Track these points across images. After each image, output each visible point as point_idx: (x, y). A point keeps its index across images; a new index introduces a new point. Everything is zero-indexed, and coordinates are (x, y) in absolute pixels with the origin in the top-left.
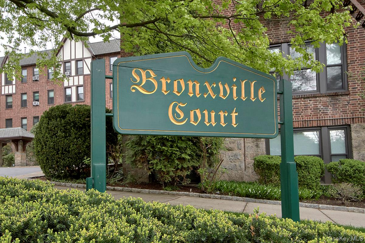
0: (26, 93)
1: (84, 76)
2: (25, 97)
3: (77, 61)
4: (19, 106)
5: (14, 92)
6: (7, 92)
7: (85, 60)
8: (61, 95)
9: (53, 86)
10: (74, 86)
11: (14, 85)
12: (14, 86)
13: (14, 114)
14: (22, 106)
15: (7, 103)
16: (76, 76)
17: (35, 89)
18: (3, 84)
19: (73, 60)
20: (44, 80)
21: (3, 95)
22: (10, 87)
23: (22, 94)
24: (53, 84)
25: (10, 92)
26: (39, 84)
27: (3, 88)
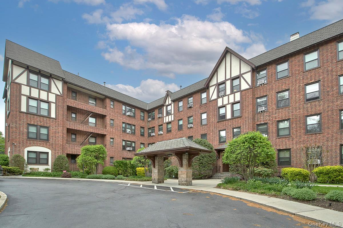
0: (181, 119)
1: (241, 91)
2: (181, 123)
3: (233, 79)
4: (176, 130)
5: (173, 119)
6: (167, 121)
7: (243, 76)
8: (214, 115)
9: (206, 109)
10: (229, 104)
11: (173, 114)
12: (173, 116)
13: (173, 136)
14: (179, 130)
15: (167, 129)
16: (231, 94)
17: (189, 115)
18: (165, 115)
19: (228, 80)
20: (197, 106)
21: (165, 123)
22: (170, 116)
23: (179, 120)
24: (206, 107)
25: (170, 120)
26: (193, 109)
27: (165, 118)
